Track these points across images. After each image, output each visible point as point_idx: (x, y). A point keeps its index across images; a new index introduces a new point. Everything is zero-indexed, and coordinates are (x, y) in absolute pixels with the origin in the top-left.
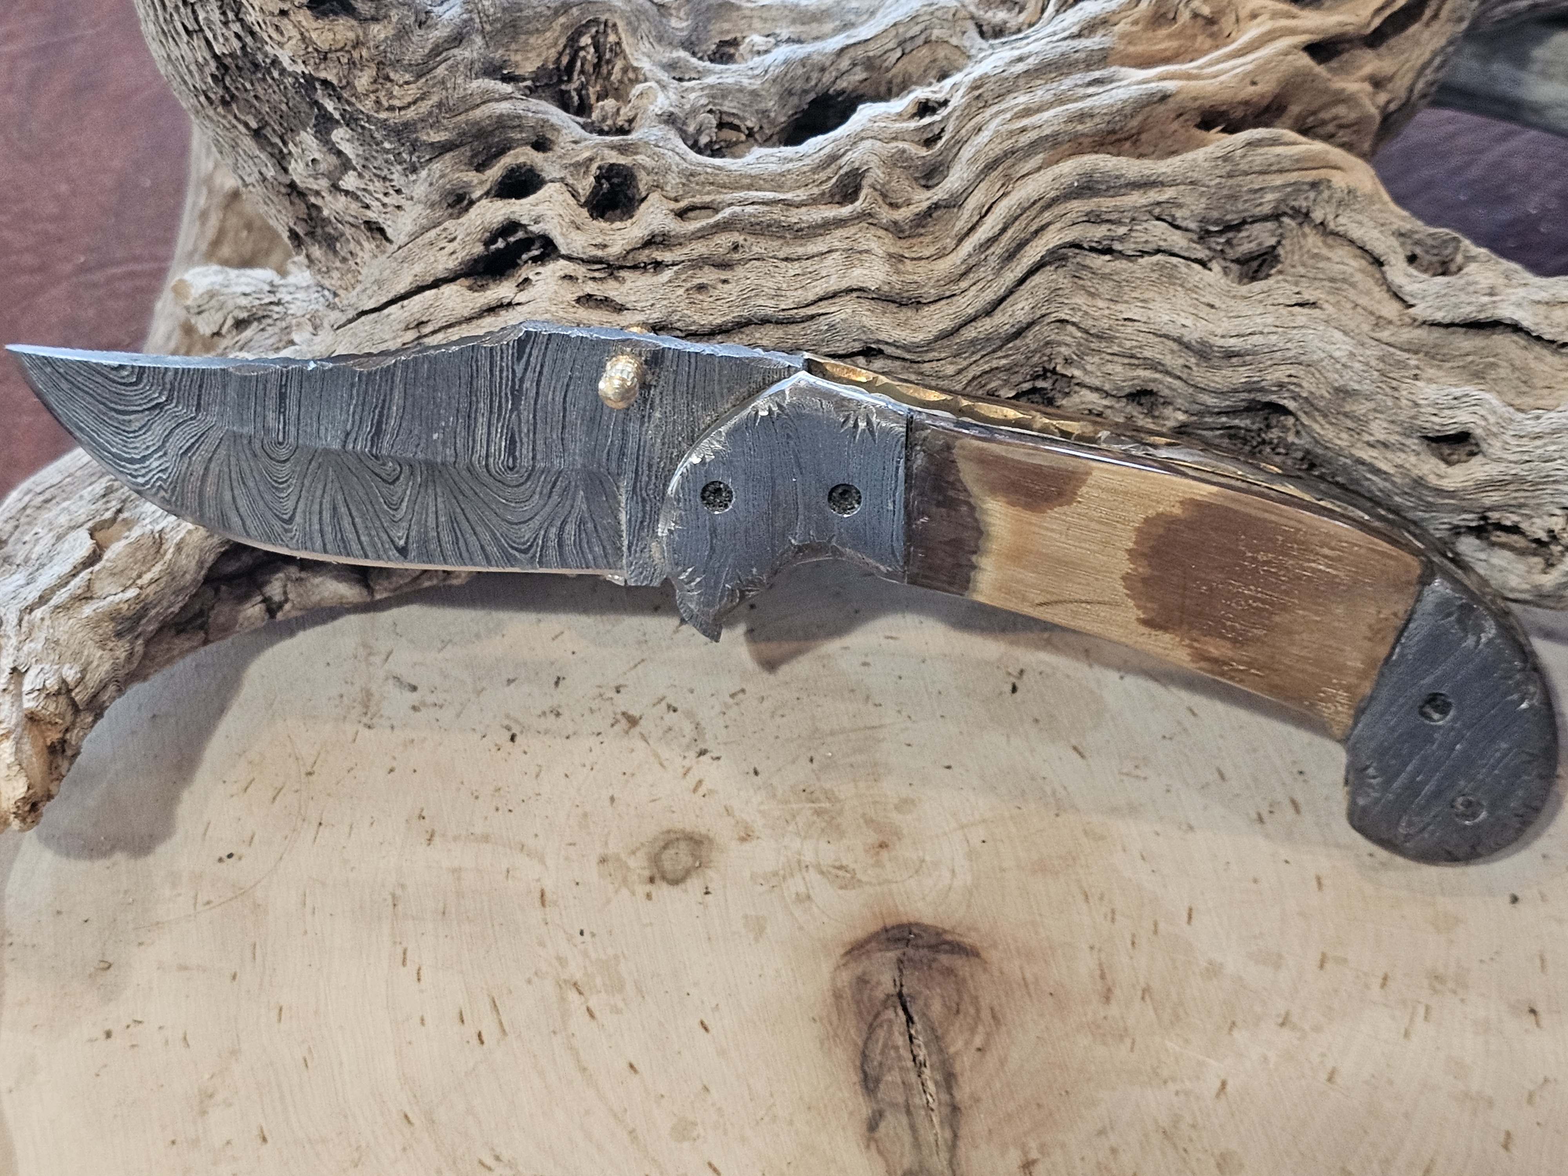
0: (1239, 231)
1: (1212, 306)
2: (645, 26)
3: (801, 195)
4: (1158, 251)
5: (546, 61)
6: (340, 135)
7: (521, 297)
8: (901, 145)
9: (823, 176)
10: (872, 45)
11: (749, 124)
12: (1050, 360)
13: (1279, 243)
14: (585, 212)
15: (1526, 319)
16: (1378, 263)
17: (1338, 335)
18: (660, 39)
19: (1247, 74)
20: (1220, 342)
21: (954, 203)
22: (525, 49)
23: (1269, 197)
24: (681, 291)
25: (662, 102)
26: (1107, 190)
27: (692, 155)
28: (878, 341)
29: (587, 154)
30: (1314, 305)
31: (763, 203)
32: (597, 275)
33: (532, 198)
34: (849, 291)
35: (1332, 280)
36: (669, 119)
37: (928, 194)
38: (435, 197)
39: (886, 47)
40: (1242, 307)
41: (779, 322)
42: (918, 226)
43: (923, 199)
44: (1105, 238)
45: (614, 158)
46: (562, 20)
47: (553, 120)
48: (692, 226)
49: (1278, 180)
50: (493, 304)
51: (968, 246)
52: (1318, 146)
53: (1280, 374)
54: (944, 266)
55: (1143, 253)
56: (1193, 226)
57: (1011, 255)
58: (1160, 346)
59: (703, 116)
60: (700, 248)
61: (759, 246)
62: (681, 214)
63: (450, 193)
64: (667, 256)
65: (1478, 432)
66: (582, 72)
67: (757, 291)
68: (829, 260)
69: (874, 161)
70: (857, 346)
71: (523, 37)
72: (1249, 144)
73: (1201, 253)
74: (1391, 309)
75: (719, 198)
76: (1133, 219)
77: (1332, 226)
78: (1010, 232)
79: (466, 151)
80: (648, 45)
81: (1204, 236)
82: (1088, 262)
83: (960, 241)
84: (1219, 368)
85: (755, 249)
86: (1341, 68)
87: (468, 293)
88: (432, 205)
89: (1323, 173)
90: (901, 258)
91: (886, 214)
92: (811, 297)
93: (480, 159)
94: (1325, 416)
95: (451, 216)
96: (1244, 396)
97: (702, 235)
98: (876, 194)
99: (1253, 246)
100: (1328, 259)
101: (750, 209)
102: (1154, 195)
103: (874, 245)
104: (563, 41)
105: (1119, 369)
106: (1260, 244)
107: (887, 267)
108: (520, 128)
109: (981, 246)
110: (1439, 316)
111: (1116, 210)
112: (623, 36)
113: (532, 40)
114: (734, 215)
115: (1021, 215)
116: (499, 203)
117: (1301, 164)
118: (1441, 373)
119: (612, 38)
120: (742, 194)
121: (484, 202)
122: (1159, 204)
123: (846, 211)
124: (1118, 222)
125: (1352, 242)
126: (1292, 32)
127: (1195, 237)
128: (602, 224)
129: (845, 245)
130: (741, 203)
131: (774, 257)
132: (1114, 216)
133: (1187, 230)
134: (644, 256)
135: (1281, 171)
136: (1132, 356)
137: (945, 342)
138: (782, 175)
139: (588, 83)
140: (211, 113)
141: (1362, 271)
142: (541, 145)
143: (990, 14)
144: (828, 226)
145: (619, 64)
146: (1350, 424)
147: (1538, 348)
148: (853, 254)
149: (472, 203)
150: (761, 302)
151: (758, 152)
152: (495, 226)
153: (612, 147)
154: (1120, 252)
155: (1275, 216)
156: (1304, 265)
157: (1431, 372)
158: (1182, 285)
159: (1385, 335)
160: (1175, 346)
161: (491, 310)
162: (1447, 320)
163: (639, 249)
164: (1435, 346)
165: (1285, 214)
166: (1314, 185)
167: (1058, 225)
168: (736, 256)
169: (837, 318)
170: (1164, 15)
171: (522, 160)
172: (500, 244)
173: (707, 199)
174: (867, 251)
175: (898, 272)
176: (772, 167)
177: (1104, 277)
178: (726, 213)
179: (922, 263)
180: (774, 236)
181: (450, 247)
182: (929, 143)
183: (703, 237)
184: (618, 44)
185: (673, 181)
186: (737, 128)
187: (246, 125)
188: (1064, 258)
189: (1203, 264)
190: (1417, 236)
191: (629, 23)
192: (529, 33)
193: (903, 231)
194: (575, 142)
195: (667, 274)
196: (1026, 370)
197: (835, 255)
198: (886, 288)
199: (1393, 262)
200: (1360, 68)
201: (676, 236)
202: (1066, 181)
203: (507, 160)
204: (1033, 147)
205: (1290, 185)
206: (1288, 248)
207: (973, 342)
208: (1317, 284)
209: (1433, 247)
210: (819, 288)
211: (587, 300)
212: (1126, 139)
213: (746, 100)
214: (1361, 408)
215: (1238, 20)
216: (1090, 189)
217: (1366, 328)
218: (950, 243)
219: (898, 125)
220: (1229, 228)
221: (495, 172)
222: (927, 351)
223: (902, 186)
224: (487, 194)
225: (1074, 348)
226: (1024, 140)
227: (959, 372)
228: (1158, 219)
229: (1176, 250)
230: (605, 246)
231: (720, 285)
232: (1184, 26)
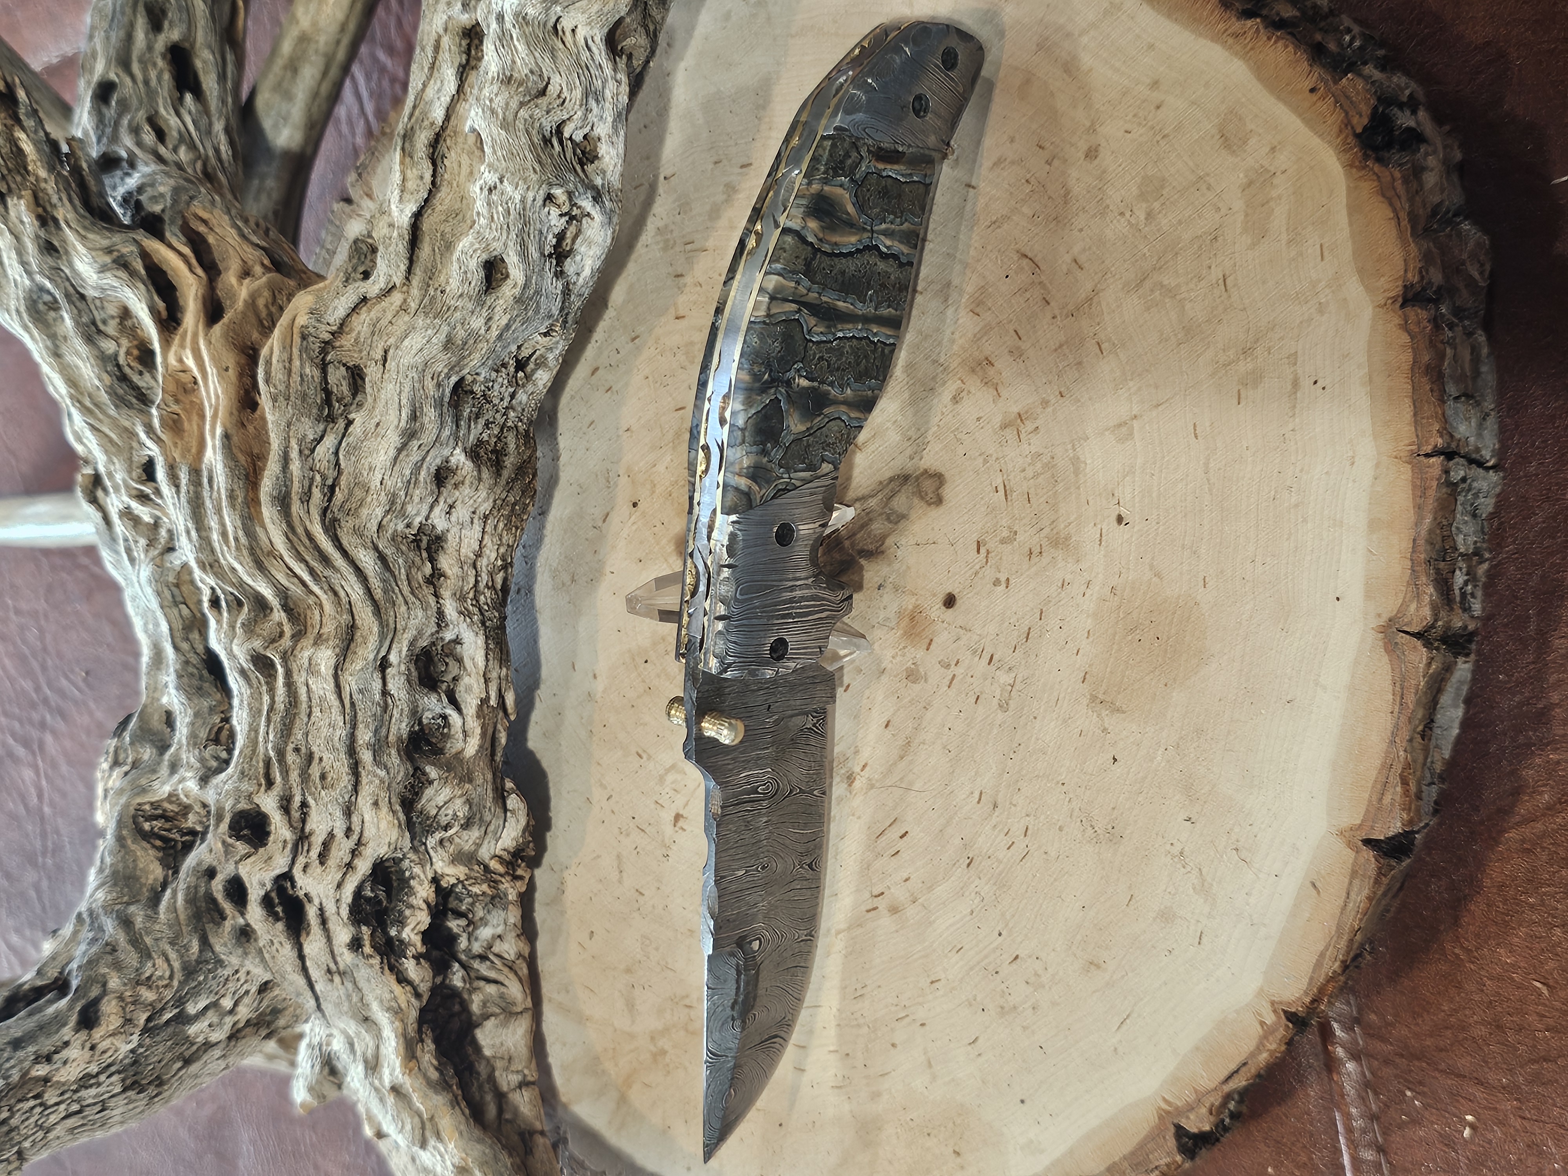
0: (332, 392)
1: (378, 424)
2: (143, 781)
3: (266, 698)
4: (336, 453)
5: (157, 858)
6: (192, 1009)
7: (316, 902)
8: (238, 625)
9: (254, 681)
10: (175, 626)
11: (218, 721)
12: (406, 537)
13: (344, 365)
14: (261, 850)
15: (411, 208)
16: (364, 300)
17: (406, 342)
18: (154, 771)
19: (219, 375)
20: (403, 424)
21: (283, 594)
22: (145, 871)
23: (308, 371)
24: (323, 793)
25: (192, 785)
26: (286, 486)
27: (230, 770)
28: (375, 659)
29: (220, 845)
30: (386, 352)
31: (268, 726)
32: (306, 848)
33: (248, 885)
34: (336, 677)
35: (373, 333)
36: (204, 780)
37: (275, 610)
38: (240, 951)
39: (177, 616)
40: (381, 404)
41: (354, 727)
42: (298, 619)
43: (278, 615)
44: (322, 491)
45: (224, 826)
46: (129, 842)
47: (194, 863)
48: (278, 779)
49: (297, 363)
50: (319, 921)
51: (316, 589)
52: (277, 332)
53: (430, 385)
54: (328, 607)
55: (337, 464)
56: (321, 427)
57: (325, 560)
58: (403, 463)
59: (207, 754)
60: (294, 776)
61: (298, 735)
62: (270, 783)
63: (238, 940)
64: (297, 800)
65: (485, 257)
66: (169, 830)
67: (329, 740)
68: (313, 687)
69: (248, 645)
70: (377, 676)
71: (138, 873)
72: (267, 381)
73: (341, 424)
74: (397, 298)
75: (261, 756)
76: (311, 469)
77: (335, 328)
78: (308, 558)
79: (209, 927)
80: (156, 782)
81: (331, 419)
82: (339, 503)
83: (311, 592)
84: (422, 425)
85: (299, 737)
86: (230, 299)
87: (311, 937)
88: (246, 954)
89: (296, 330)
90: (319, 635)
91: (286, 642)
92: (336, 703)
93: (216, 916)
94: (464, 358)
95: (256, 940)
96: (445, 410)
97: (285, 773)
98: (271, 646)
99: (344, 383)
100: (359, 333)
101: (271, 737)
102: (294, 454)
103: (306, 654)
104: (144, 844)
105: (418, 492)
106: (344, 379)
107: (323, 647)
108: (196, 887)
109: (315, 580)
110: (403, 268)
111: (301, 482)
112: (146, 800)
113: (141, 866)
114: (273, 748)
115: (297, 550)
116: (249, 908)
117: (287, 346)
118: (444, 271)
119: (147, 807)
120: (261, 739)
121: (248, 917)
122: (301, 452)
123: (280, 670)
124: (312, 480)
125: (348, 315)
126: (195, 335)
127: (331, 425)
128: (271, 838)
129: (304, 674)
130: (266, 742)
131: (307, 725)
132: (306, 483)
133: (325, 431)
134: (296, 815)
135: (290, 360)
136: (409, 482)
137: (383, 611)
138: (251, 709)
139: (176, 827)
140: (166, 1095)
141: (370, 311)
142: (211, 873)
143: (162, 541)
144: (290, 684)
145: (166, 805)
146: (471, 342)
147: (436, 201)
148: (312, 669)
149: (248, 925)
150: (337, 739)
151: (234, 722)
152: (264, 913)
153: (217, 825)
154: (335, 480)
155: (324, 367)
156: (361, 351)
157: (442, 278)
158: (362, 442)
159: (413, 305)
160: (404, 453)
161: (324, 922)
162: (407, 262)
163: (290, 818)
164: (425, 272)
165: (323, 359)
166: (304, 337)
167: (308, 523)
168: (303, 750)
169: (354, 687)
170: (174, 421)
171: (220, 887)
172: (279, 909)
173: (261, 764)
174: (310, 660)
175: (327, 640)
176: (245, 715)
177: (351, 494)
178: (272, 754)
179: (324, 621)
180: (292, 722)
181: (277, 945)
182: (240, 604)
183: (287, 772)
184: (152, 804)
185: (245, 786)
186: (220, 729)
187: (180, 1069)
188: (335, 520)
189: (350, 423)
190: (350, 269)
191: (138, 794)
192: (136, 866)
193: (300, 631)
194: (211, 851)
195: (311, 801)
196: (411, 555)
197: (310, 682)
198: (337, 650)
199: (364, 290)
200: (232, 286)
201: (284, 790)
202: (276, 516)
203: (220, 896)
204: (250, 534)
205: (301, 355)
206: (348, 359)
207: (386, 591)
208: (374, 345)
209: (359, 259)
210: (332, 698)
211: (323, 858)
212: (254, 465)
213: (200, 722)
214: (461, 333)
215: (183, 371)
216: (284, 498)
217: (407, 318)
218: (311, 600)
219: (225, 626)
220: (328, 401)
221: (227, 907)
222: (387, 625)
223: (267, 628)
224: (242, 914)
225: (399, 521)
226: (243, 540)
227: (406, 603)
228: (313, 451)
229: (336, 442)
230: (285, 841)
231: (323, 764)
232: (184, 409)
